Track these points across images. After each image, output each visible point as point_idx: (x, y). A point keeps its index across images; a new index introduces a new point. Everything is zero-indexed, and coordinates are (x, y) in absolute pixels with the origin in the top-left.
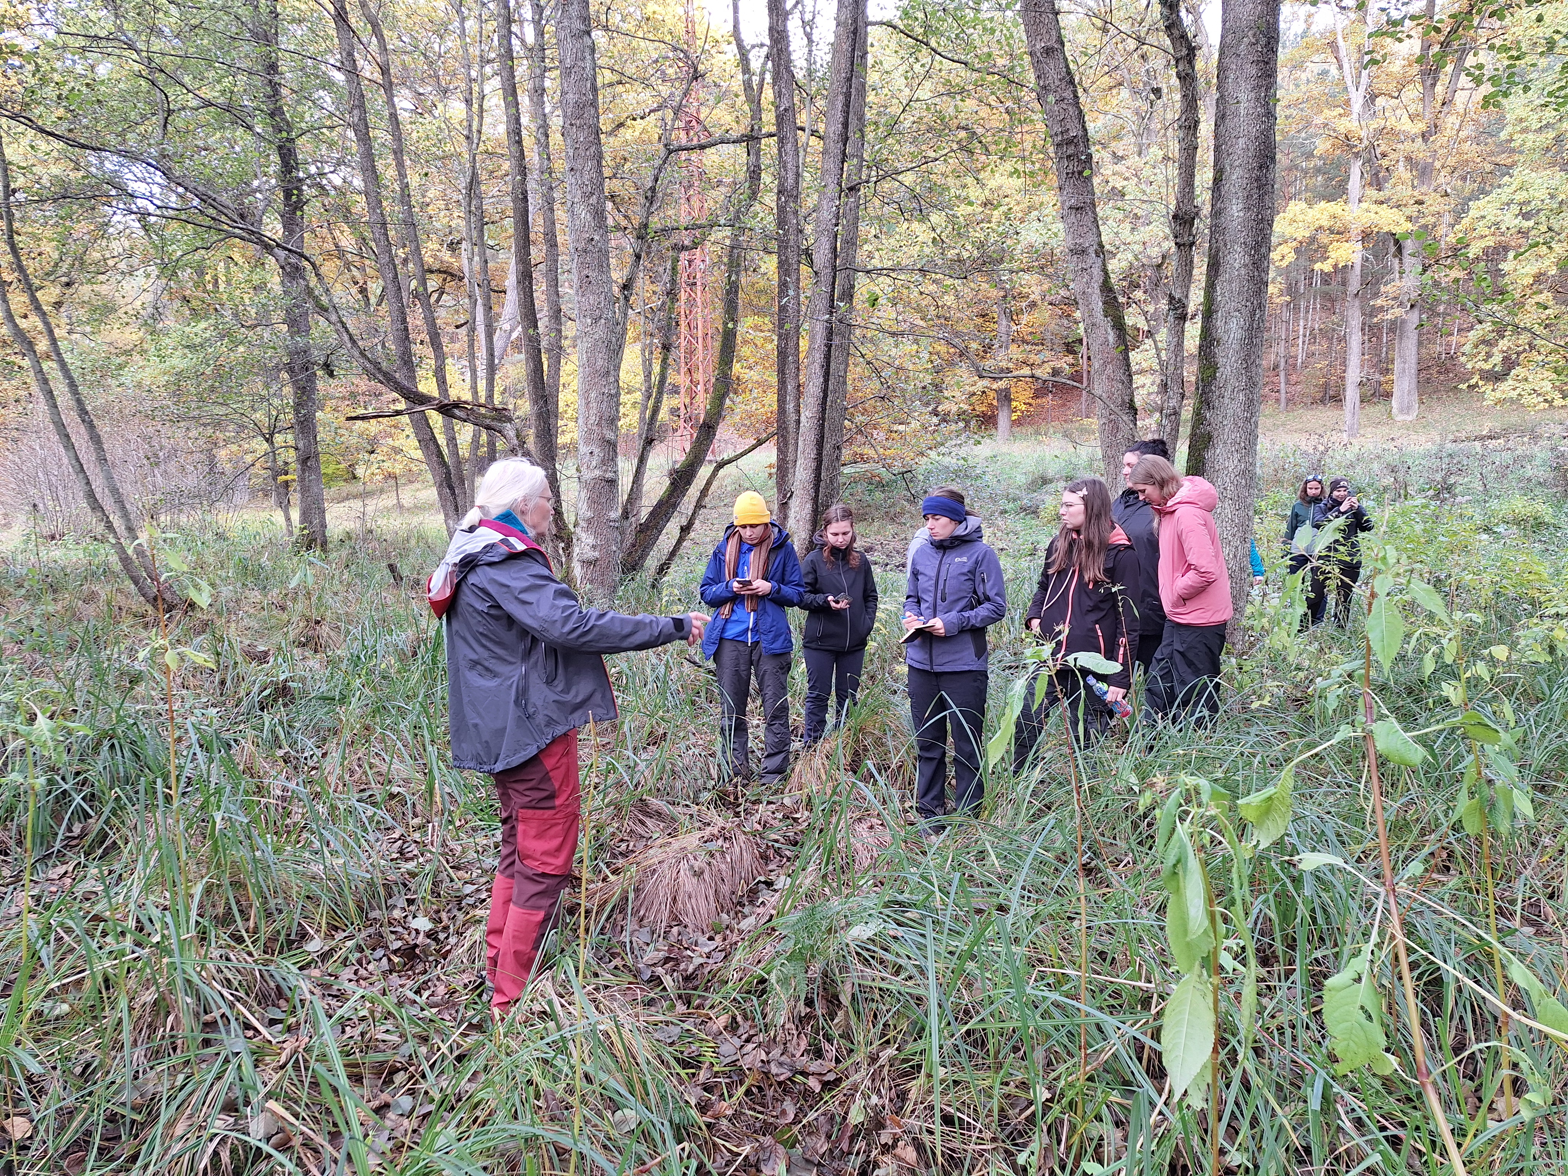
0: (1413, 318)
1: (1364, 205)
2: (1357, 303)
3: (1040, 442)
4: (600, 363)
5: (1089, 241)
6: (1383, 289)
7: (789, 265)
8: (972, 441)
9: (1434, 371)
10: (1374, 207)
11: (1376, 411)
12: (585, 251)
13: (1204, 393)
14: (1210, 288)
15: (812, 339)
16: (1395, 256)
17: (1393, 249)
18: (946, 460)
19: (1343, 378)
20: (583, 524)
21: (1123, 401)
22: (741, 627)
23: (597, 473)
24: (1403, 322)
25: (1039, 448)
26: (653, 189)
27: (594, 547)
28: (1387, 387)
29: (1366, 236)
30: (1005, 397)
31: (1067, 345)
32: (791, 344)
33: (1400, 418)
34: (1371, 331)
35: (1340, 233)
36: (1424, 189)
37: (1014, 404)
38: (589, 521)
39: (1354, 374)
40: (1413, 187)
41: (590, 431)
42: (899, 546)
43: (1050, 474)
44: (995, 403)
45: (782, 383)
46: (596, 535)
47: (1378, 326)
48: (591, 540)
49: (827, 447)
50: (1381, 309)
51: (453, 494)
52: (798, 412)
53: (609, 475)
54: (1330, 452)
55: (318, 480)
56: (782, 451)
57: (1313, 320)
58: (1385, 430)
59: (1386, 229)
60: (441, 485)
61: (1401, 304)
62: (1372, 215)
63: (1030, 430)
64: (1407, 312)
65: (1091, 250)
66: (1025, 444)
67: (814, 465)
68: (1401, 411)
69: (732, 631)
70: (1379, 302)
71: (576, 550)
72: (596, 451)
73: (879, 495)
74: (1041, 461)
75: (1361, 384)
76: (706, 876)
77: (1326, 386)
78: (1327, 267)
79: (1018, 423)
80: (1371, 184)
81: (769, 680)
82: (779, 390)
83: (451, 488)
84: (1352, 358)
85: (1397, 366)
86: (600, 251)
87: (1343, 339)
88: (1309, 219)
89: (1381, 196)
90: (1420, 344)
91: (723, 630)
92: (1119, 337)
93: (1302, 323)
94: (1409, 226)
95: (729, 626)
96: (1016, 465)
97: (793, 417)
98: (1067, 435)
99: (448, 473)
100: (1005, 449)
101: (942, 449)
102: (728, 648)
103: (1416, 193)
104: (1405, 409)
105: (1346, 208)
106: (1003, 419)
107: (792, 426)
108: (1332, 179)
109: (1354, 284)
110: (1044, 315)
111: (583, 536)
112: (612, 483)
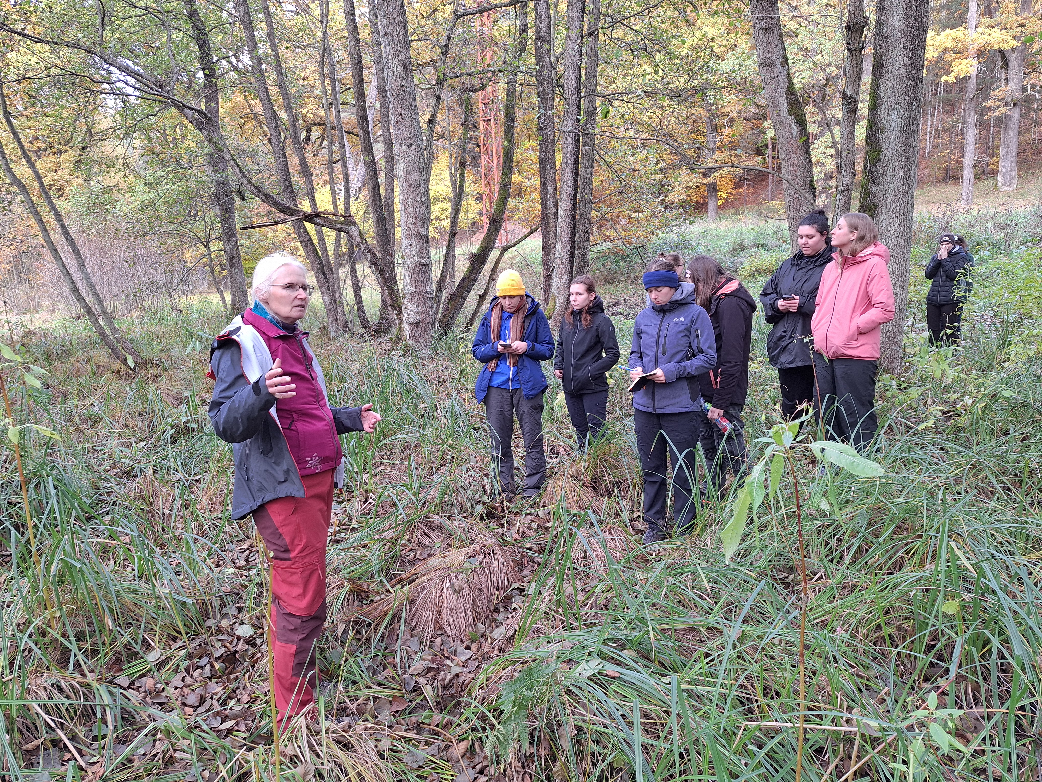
0: (1016, 113)
1: (980, 30)
2: (973, 105)
3: (738, 220)
4: (413, 178)
5: (776, 55)
6: (992, 93)
7: (546, 94)
8: (688, 222)
9: (1029, 153)
10: (987, 31)
11: (985, 185)
12: (398, 95)
13: (870, 172)
14: (875, 85)
15: (564, 150)
16: (1002, 68)
17: (1000, 62)
18: (670, 237)
19: (961, 162)
20: (408, 296)
21: (805, 182)
22: (504, 378)
23: (416, 259)
24: (1007, 117)
25: (737, 225)
26: (447, 46)
27: (417, 313)
28: (994, 167)
29: (980, 53)
30: (713, 189)
31: (757, 149)
32: (549, 155)
33: (1003, 189)
34: (982, 125)
35: (960, 52)
36: (1025, 14)
37: (719, 193)
38: (412, 294)
39: (969, 158)
40: (1017, 14)
41: (409, 229)
42: (637, 300)
43: (746, 243)
44: (706, 194)
45: (544, 185)
46: (418, 304)
47: (987, 122)
48: (414, 308)
49: (579, 231)
50: (990, 109)
51: (326, 278)
52: (556, 206)
53: (425, 261)
54: (956, 216)
55: (241, 273)
56: (545, 237)
57: (938, 121)
58: (992, 199)
59: (996, 47)
60: (317, 273)
61: (1006, 104)
62: (986, 37)
63: (732, 211)
64: (1010, 110)
65: (778, 63)
66: (727, 222)
67: (569, 246)
68: (1004, 184)
69: (497, 381)
70: (989, 103)
71: (405, 315)
72: (414, 243)
73: (623, 265)
74: (739, 233)
75: (974, 166)
76: (465, 593)
77: (947, 169)
78: (950, 79)
79: (722, 207)
80: (984, 14)
81: (526, 419)
82: (542, 190)
83: (324, 274)
84: (968, 146)
85: (1002, 151)
86: (409, 94)
87: (962, 133)
88: (937, 43)
89: (992, 22)
90: (1019, 133)
91: (490, 380)
92: (801, 131)
93: (929, 123)
94: (1014, 43)
95: (494, 377)
96: (721, 238)
97: (552, 210)
98: (759, 214)
99: (321, 264)
100: (713, 226)
101: (667, 229)
102: (494, 394)
103: (1019, 18)
104: (1007, 183)
105: (966, 32)
106: (711, 207)
107: (552, 217)
108: (954, 13)
109: (971, 90)
110: (740, 127)
111: (409, 305)
112: (427, 266)
